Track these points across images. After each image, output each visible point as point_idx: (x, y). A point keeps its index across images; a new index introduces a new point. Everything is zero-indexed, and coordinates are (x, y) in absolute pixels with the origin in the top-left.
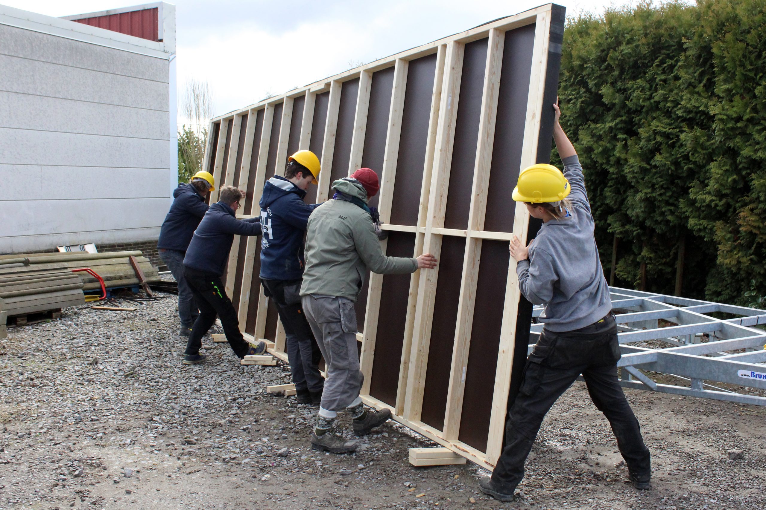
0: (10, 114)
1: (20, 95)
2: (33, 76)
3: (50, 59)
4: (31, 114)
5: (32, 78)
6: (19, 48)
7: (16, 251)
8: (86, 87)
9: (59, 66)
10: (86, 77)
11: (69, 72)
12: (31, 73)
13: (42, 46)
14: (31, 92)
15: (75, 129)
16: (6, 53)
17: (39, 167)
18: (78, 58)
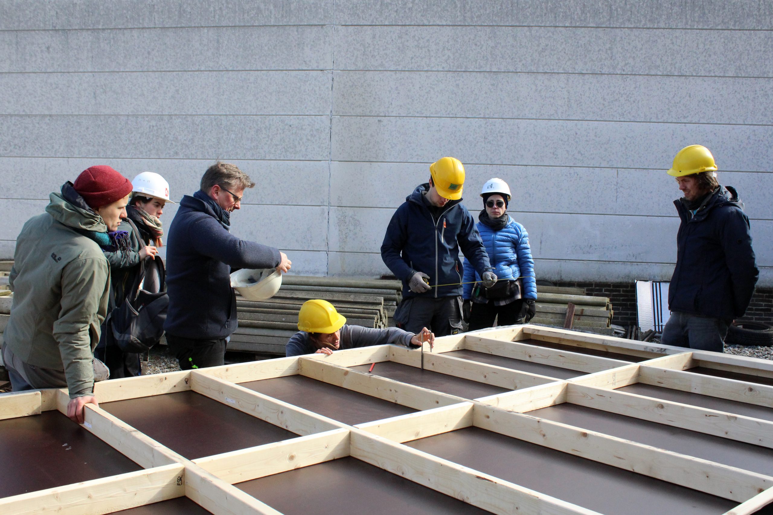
0: (569, 101)
1: (587, 76)
2: (610, 49)
3: (643, 22)
4: (604, 100)
5: (609, 52)
6: (588, 15)
7: (566, 279)
8: (710, 56)
9: (658, 32)
10: (711, 42)
11: (676, 37)
12: (608, 46)
13: (628, 6)
14: (605, 70)
15: (685, 117)
16: (567, 24)
17: (615, 171)
18: (696, 15)
